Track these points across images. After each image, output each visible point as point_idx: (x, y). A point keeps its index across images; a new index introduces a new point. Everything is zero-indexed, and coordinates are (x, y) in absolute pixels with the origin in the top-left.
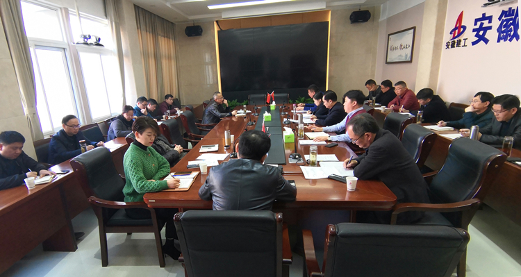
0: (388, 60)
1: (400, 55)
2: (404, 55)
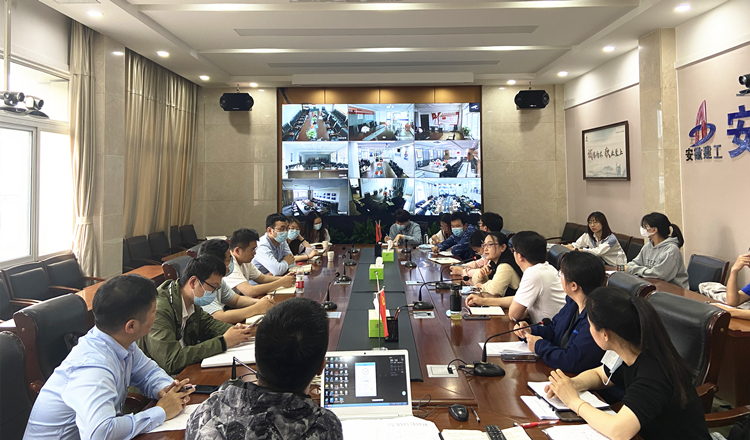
0: (587, 174)
1: (608, 167)
2: (614, 167)
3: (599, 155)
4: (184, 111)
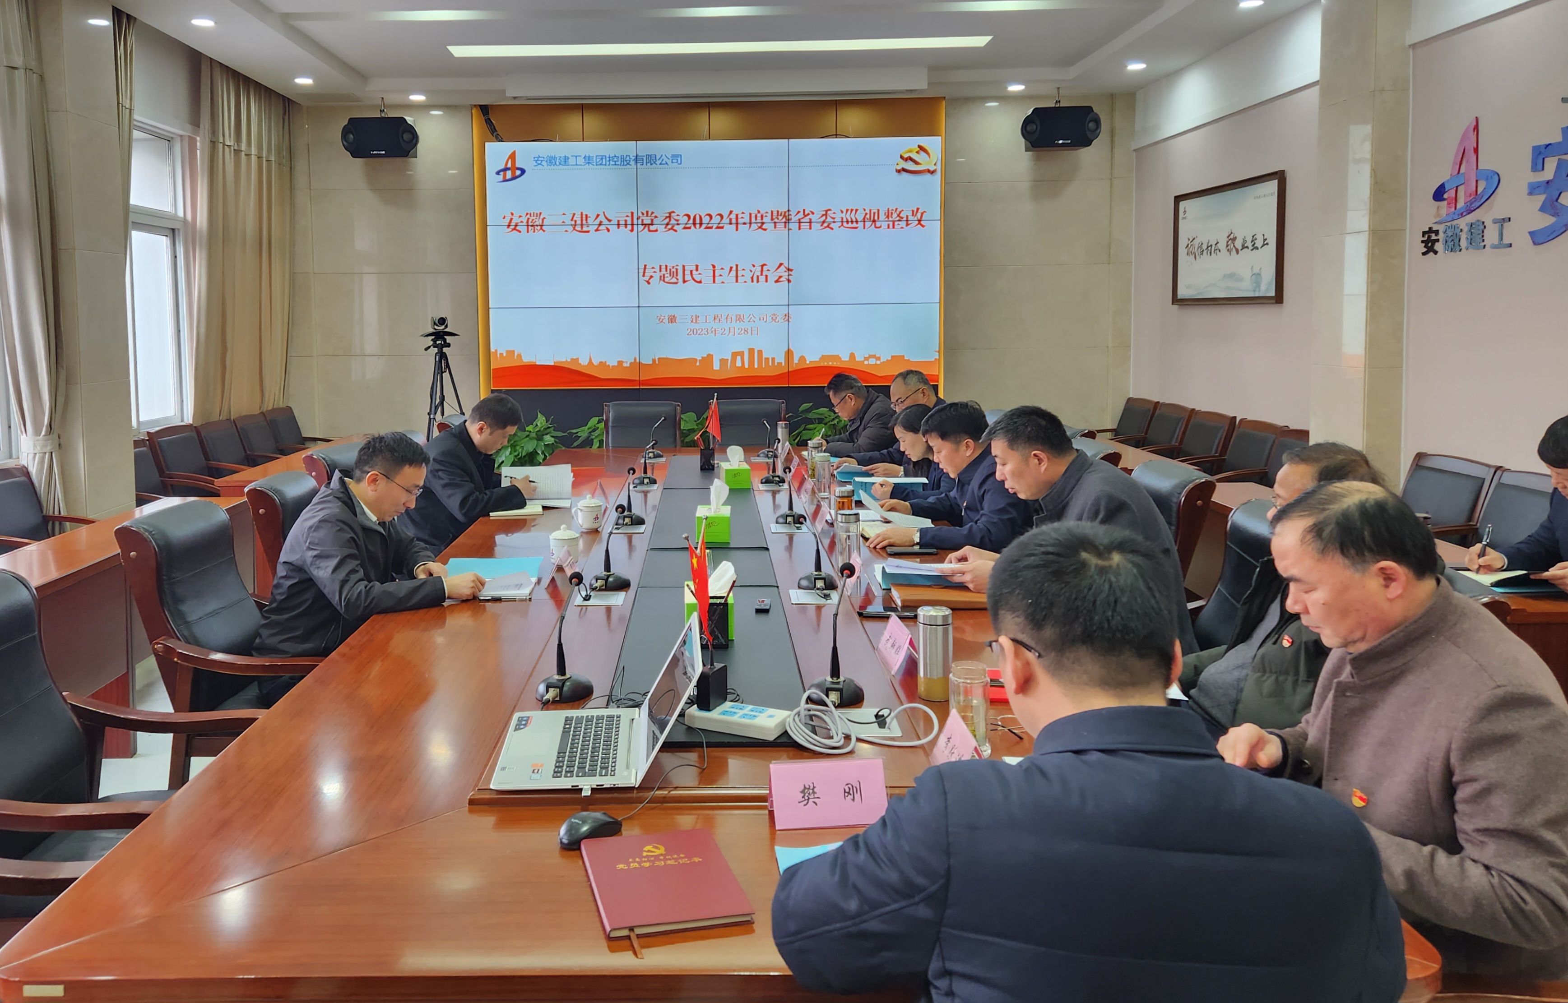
0: (1182, 293)
1: (1232, 276)
2: (1247, 274)
3: (1211, 249)
4: (258, 158)
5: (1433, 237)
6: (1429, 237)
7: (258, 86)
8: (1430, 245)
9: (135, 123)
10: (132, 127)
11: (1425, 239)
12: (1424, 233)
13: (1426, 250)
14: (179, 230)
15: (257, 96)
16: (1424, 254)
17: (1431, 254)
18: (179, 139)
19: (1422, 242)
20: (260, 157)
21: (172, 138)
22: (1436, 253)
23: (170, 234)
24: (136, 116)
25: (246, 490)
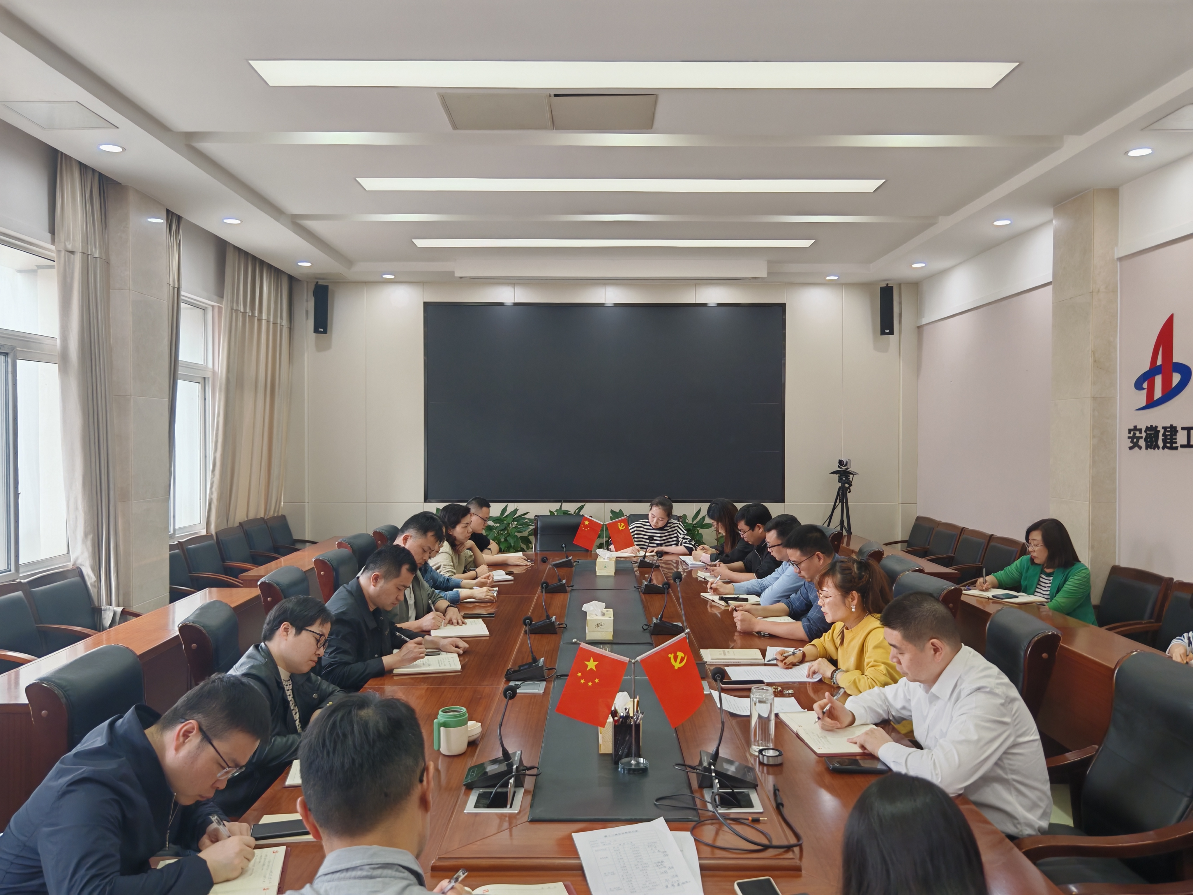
4: (267, 321)
5: (1138, 434)
6: (1134, 434)
7: (270, 267)
8: (1135, 440)
9: (182, 297)
10: (180, 300)
11: (1131, 435)
12: (1130, 431)
13: (1132, 445)
14: (208, 378)
15: (269, 274)
16: (1131, 448)
17: (1136, 448)
18: (210, 308)
19: (1129, 438)
20: (268, 321)
21: (206, 308)
22: (1140, 448)
23: (202, 382)
24: (182, 293)
25: (259, 583)
